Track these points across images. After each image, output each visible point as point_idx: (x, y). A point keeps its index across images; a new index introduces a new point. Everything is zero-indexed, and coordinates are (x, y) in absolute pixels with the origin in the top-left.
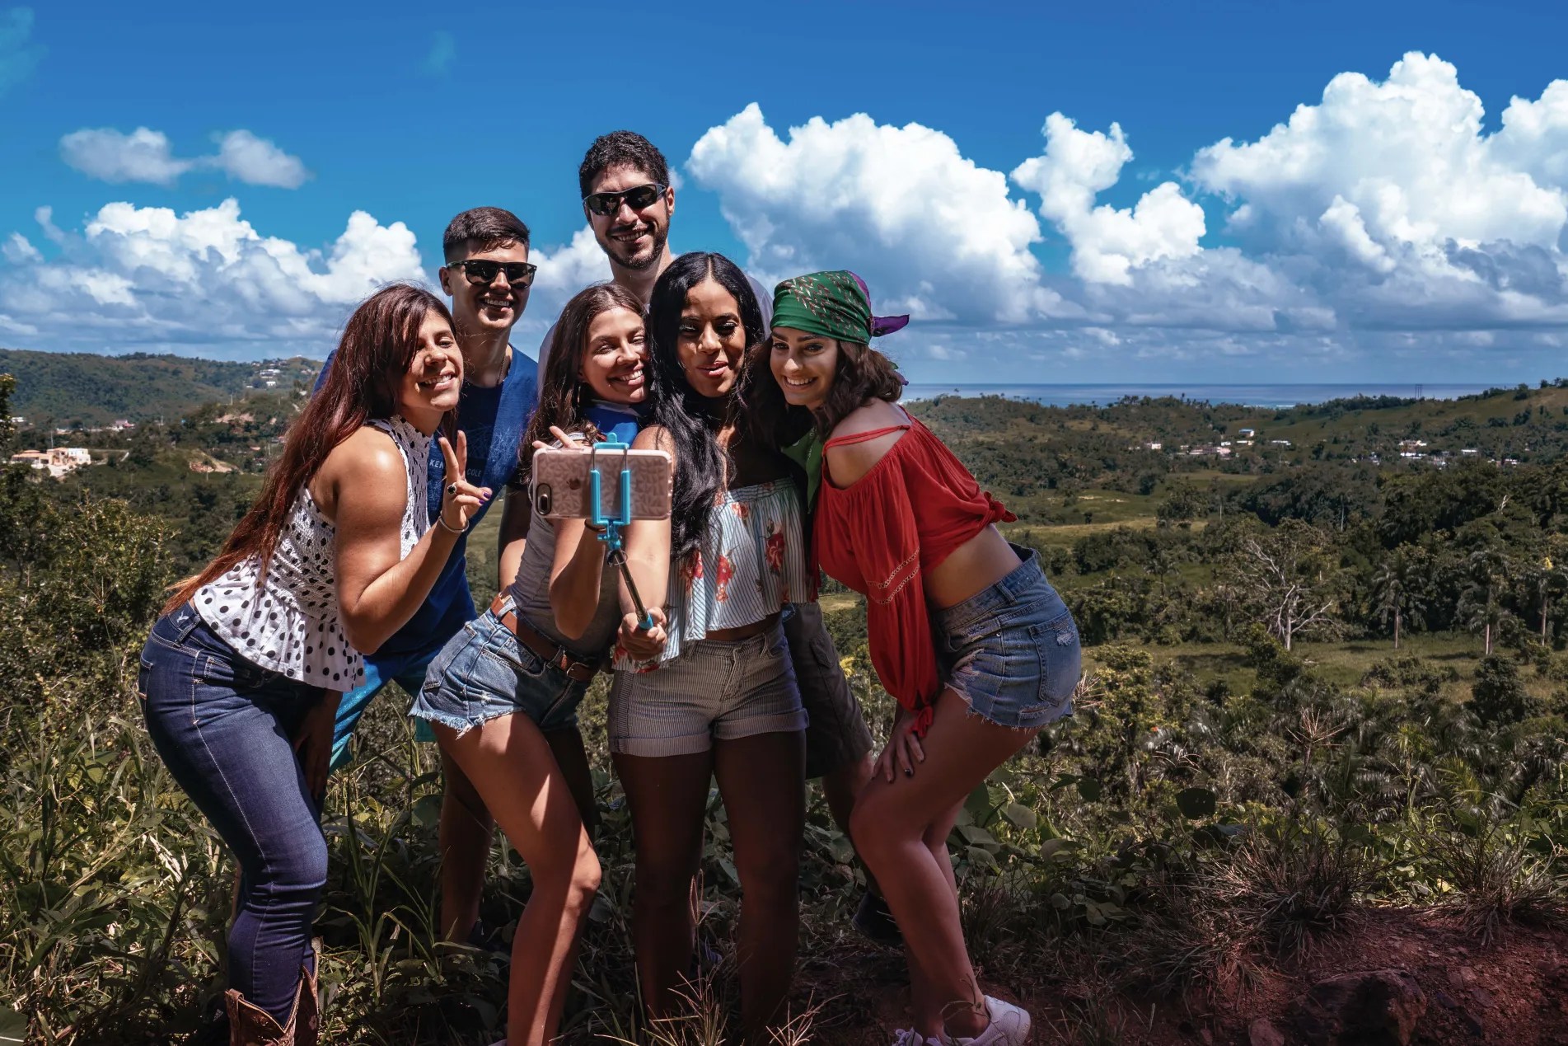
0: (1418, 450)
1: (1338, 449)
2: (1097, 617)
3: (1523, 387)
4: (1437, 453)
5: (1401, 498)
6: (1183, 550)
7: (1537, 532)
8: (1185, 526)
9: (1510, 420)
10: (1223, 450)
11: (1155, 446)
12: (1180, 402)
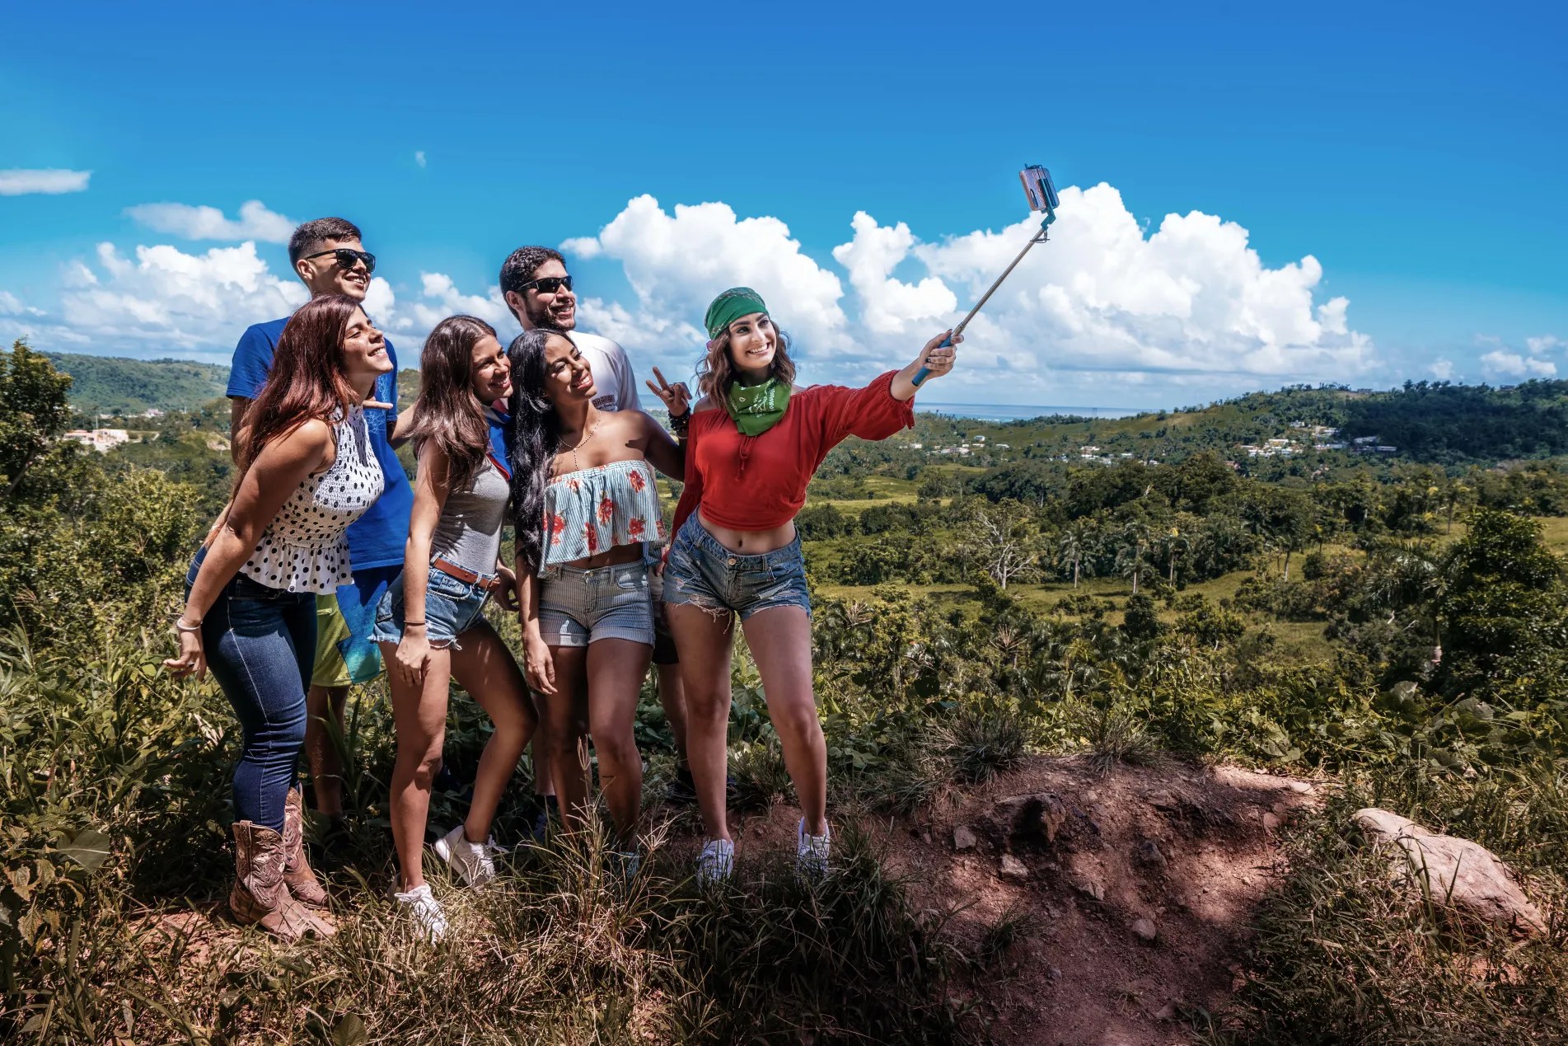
0: (1094, 453)
1: (1039, 452)
2: (876, 565)
3: (1163, 412)
4: (1105, 455)
5: (1081, 486)
6: (935, 519)
7: (1168, 510)
8: (936, 502)
9: (1154, 434)
10: (964, 450)
11: (918, 446)
12: (935, 416)
